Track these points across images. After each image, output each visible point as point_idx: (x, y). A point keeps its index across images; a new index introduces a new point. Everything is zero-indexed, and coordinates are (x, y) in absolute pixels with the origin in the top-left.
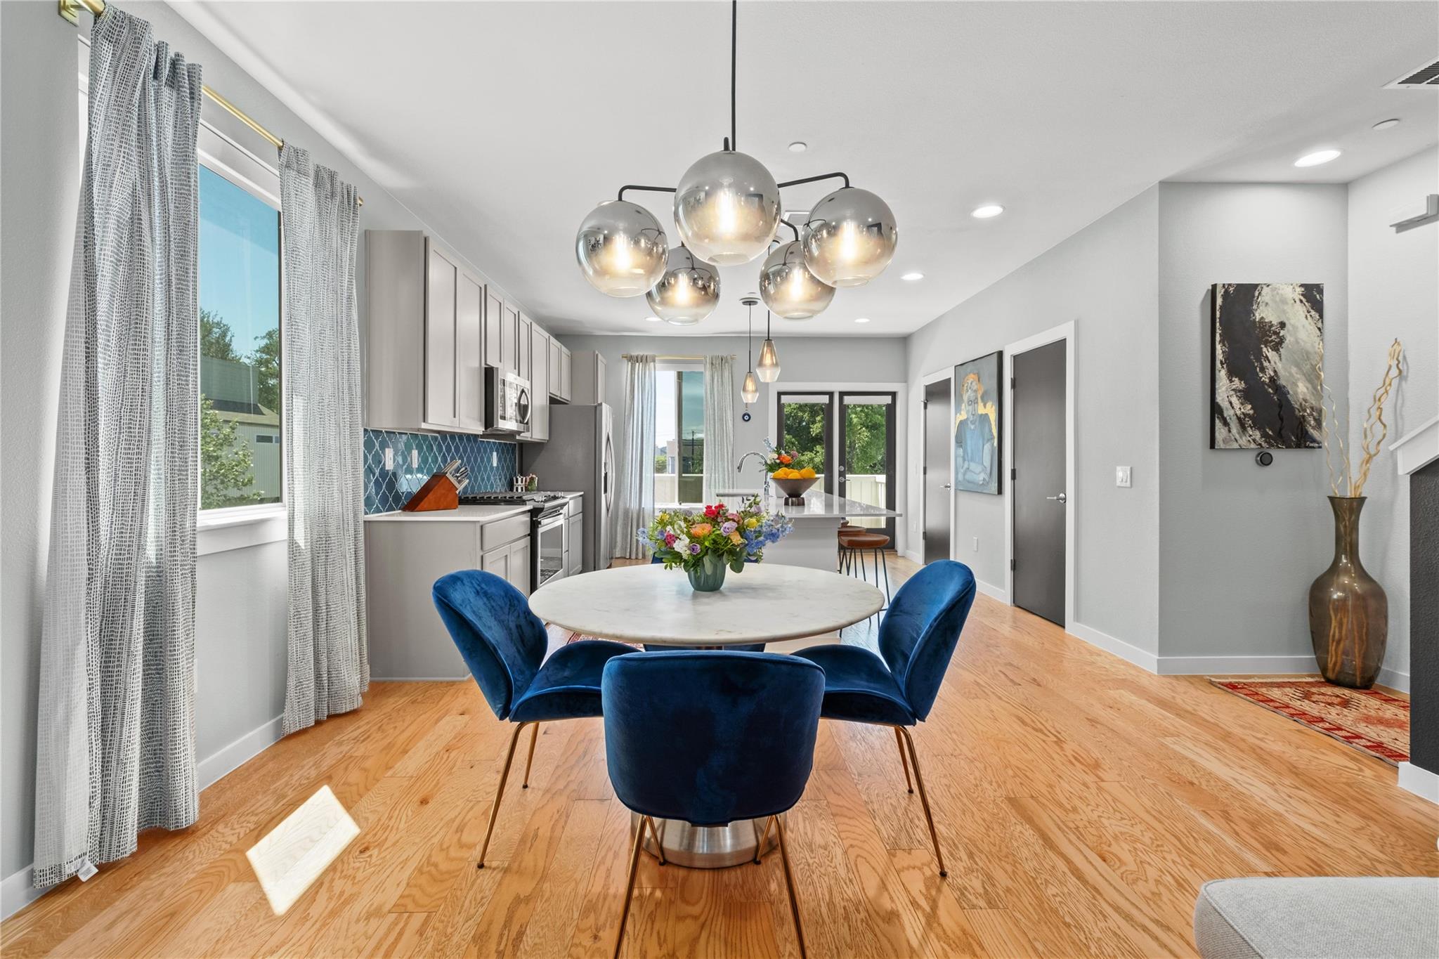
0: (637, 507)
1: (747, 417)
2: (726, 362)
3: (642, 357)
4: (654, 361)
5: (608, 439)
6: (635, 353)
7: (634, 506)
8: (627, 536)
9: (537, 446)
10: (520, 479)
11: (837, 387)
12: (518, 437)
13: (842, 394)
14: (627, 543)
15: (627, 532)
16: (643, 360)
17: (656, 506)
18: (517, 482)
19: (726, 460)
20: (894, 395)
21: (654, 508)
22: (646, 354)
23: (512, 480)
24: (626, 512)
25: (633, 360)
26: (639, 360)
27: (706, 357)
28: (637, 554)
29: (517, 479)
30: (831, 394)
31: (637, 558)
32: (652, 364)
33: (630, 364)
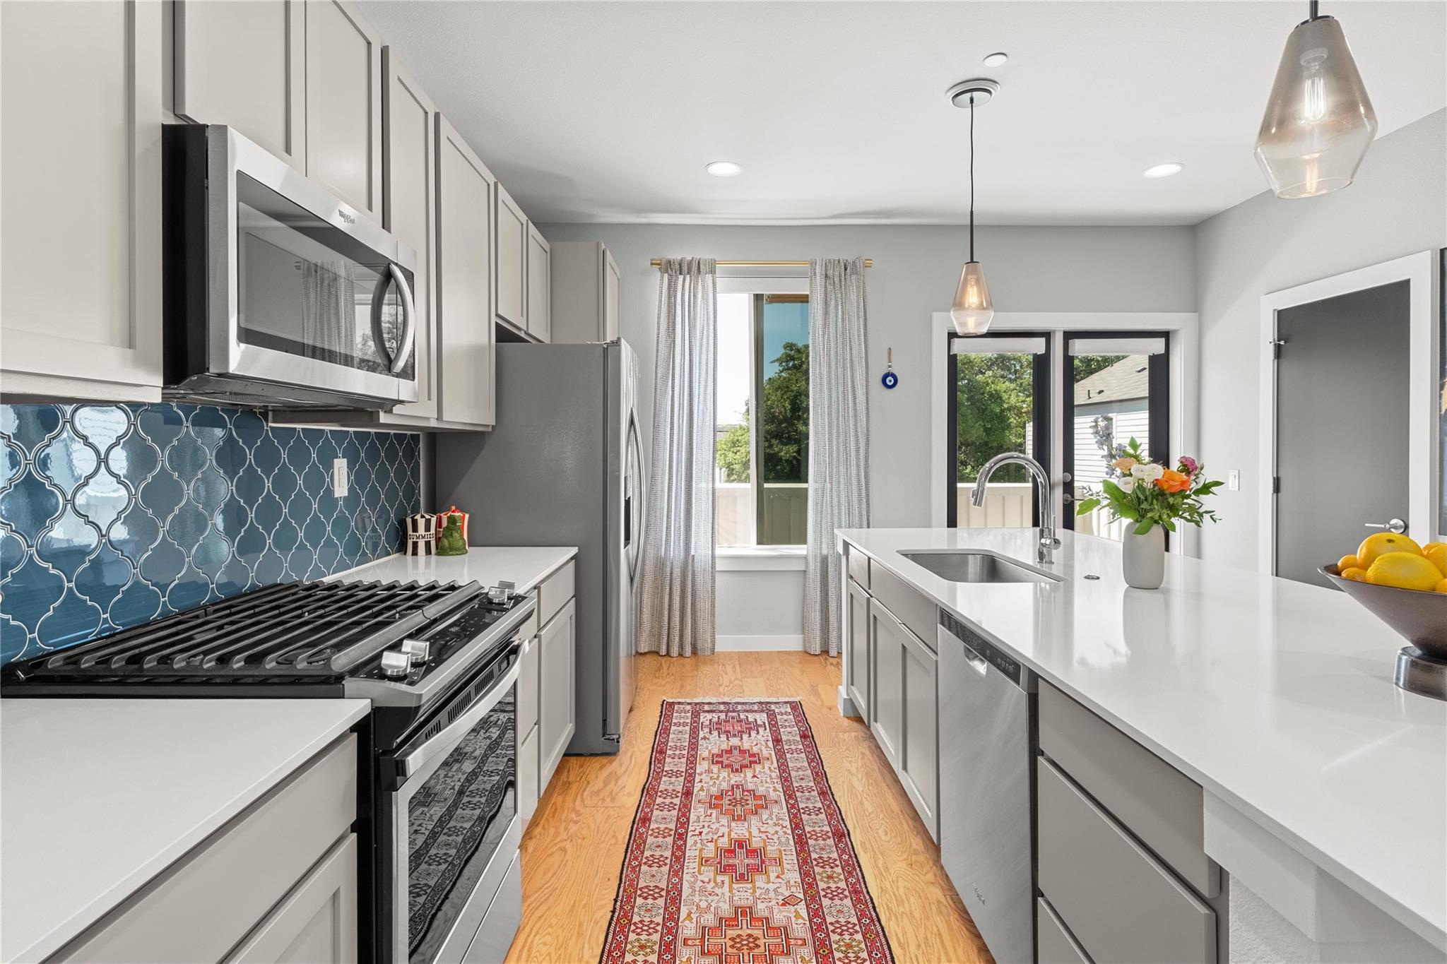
0: (682, 554)
1: (890, 381)
2: (855, 272)
3: (690, 263)
4: (713, 271)
5: (632, 422)
6: (675, 255)
7: (675, 553)
8: (661, 614)
9: (469, 439)
10: (421, 523)
11: (1059, 322)
12: (384, 418)
13: (1069, 336)
14: (661, 628)
15: (662, 603)
16: (692, 269)
17: (718, 552)
18: (415, 529)
19: (854, 462)
20: (1166, 335)
21: (713, 557)
22: (697, 257)
23: (403, 523)
24: (660, 564)
25: (672, 269)
26: (685, 269)
27: (813, 263)
28: (681, 646)
29: (415, 523)
30: (1047, 335)
31: (681, 655)
32: (709, 278)
33: (666, 276)
